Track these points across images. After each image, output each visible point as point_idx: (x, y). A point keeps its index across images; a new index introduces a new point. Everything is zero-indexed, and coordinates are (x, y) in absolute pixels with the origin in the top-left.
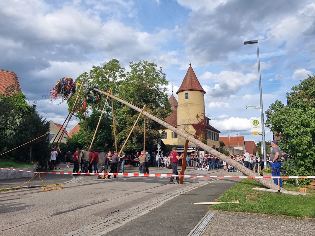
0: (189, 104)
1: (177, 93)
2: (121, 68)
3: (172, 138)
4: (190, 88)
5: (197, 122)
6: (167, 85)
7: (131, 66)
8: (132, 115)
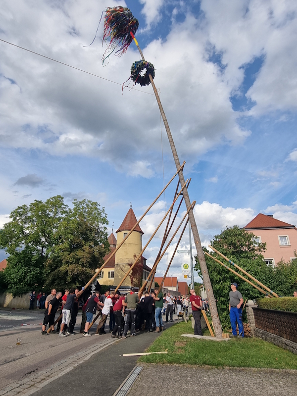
1: (117, 232)
2: (64, 205)
3: (109, 277)
4: (130, 228)
6: (107, 224)
7: (74, 203)
8: (69, 253)
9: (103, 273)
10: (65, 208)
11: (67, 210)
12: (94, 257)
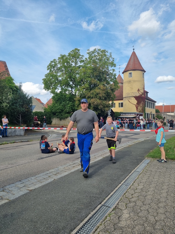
0: (132, 81)
1: (123, 73)
2: (81, 55)
3: (119, 107)
4: (133, 69)
5: (138, 95)
6: (115, 66)
7: (88, 53)
8: (90, 91)
9: (115, 104)
10: (82, 58)
11: (84, 59)
12: (107, 92)
